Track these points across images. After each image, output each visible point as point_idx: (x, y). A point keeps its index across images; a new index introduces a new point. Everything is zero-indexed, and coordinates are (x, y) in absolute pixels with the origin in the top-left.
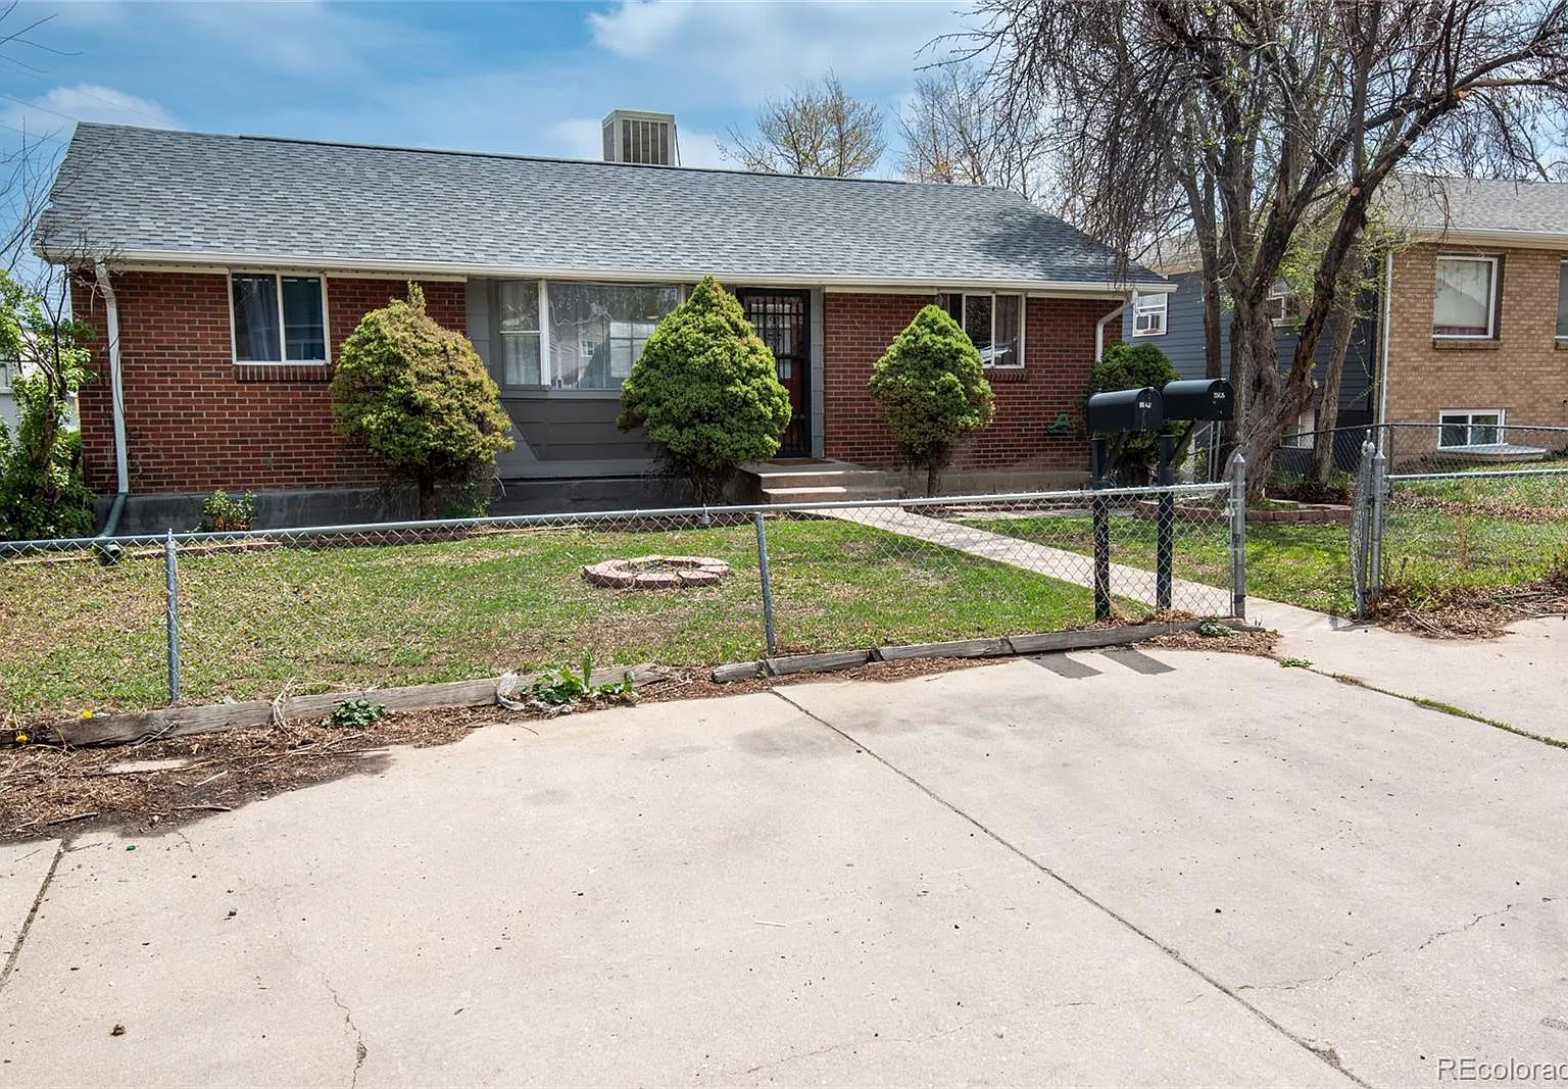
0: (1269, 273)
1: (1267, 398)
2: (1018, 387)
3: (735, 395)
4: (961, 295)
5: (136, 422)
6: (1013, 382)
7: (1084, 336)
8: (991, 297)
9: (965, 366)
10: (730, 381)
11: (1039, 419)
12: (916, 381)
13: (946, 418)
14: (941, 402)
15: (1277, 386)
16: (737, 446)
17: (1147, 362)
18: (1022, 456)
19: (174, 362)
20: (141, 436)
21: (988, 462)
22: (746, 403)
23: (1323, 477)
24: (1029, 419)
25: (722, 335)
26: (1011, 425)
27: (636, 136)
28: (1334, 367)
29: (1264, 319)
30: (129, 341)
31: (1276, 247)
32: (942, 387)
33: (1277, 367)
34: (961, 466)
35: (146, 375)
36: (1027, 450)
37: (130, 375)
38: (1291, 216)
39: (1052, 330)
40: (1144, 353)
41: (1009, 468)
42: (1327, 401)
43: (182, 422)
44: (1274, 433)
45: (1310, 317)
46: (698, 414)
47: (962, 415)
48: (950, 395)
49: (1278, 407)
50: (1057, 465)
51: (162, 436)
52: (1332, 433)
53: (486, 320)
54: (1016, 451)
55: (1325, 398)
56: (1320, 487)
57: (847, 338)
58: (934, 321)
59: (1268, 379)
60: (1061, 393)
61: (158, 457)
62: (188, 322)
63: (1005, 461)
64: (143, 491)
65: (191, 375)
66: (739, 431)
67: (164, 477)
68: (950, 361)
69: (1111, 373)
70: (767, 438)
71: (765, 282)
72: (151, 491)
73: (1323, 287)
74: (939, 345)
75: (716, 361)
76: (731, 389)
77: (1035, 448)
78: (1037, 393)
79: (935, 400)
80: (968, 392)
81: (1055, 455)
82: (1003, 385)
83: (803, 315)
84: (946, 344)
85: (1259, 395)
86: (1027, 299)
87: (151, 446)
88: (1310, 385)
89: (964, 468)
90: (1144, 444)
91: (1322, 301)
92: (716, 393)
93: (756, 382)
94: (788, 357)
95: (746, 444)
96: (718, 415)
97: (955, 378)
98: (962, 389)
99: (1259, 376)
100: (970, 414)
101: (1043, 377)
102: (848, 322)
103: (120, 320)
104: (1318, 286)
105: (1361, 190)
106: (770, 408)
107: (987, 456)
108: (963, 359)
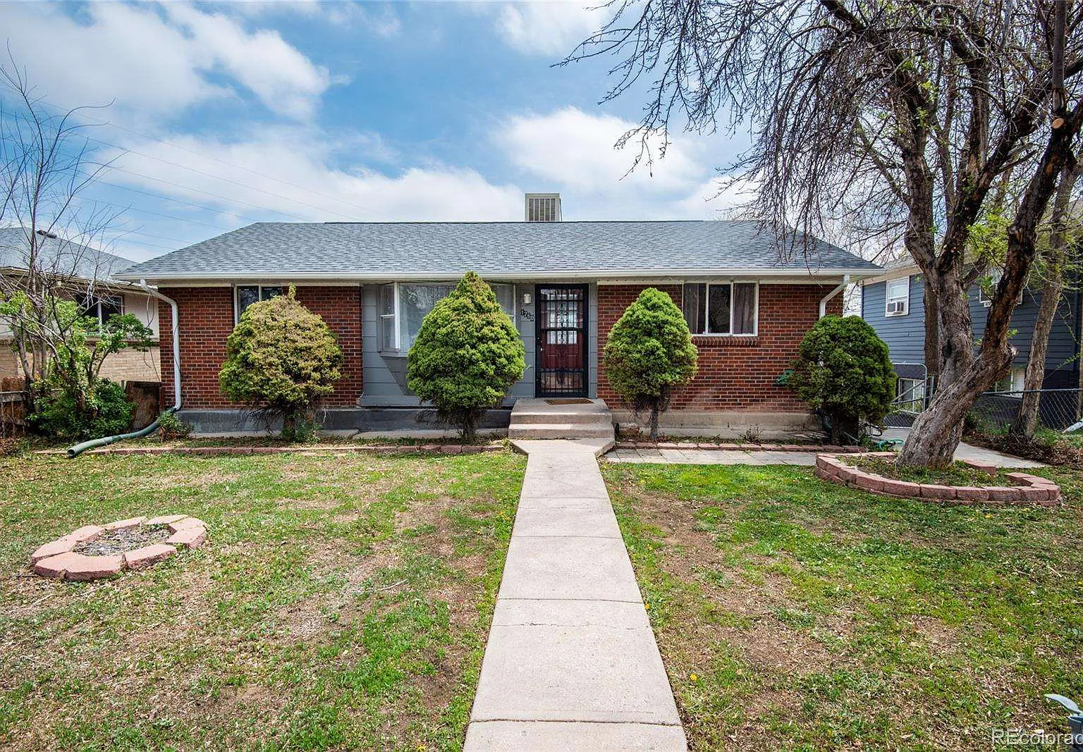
0: (958, 240)
1: (958, 364)
2: (751, 350)
3: (463, 357)
4: (705, 284)
5: (186, 369)
6: (746, 346)
7: (809, 312)
8: (730, 285)
9: (669, 334)
10: (462, 346)
11: (769, 374)
12: (626, 346)
13: (649, 375)
14: (644, 362)
15: (971, 353)
16: (461, 395)
17: (850, 330)
18: (754, 401)
19: (204, 336)
20: (187, 377)
21: (725, 404)
22: (472, 362)
23: (1028, 432)
24: (761, 374)
25: (464, 313)
26: (745, 378)
27: (537, 207)
28: (1040, 335)
29: (955, 286)
30: (183, 325)
31: (965, 214)
32: (646, 351)
33: (970, 333)
34: (703, 407)
35: (191, 343)
36: (759, 397)
37: (183, 344)
38: (982, 182)
39: (780, 308)
40: (848, 323)
41: (743, 410)
42: (1033, 365)
43: (207, 369)
44: (963, 401)
45: (1003, 278)
46: (436, 370)
47: (664, 373)
48: (652, 357)
49: (968, 375)
50: (784, 409)
51: (198, 377)
52: (1038, 394)
53: (375, 309)
54: (749, 397)
55: (1031, 362)
56: (1025, 440)
57: (614, 316)
58: (649, 300)
59: (960, 346)
60: (789, 354)
61: (196, 389)
62: (211, 314)
63: (740, 404)
64: (189, 407)
65: (212, 343)
66: (466, 384)
67: (198, 400)
68: (656, 330)
69: (816, 339)
70: (489, 389)
71: (550, 279)
72: (192, 407)
73: (1018, 242)
74: (648, 318)
75: (453, 331)
76: (461, 352)
77: (766, 395)
78: (767, 354)
79: (639, 361)
80: (670, 355)
81: (783, 400)
82: (739, 348)
83: (583, 301)
84: (654, 317)
85: (949, 361)
86: (760, 285)
87: (192, 383)
88: (1006, 352)
89: (706, 409)
90: (842, 400)
91: (1018, 257)
92: (449, 355)
93: (482, 347)
94: (573, 329)
95: (468, 394)
96: (452, 371)
97: (658, 344)
98: (664, 353)
99: (949, 342)
100: (672, 372)
101: (773, 342)
102: (614, 305)
103: (179, 314)
104: (1012, 240)
105: (1065, 122)
106: (494, 367)
107: (725, 400)
108: (667, 328)
